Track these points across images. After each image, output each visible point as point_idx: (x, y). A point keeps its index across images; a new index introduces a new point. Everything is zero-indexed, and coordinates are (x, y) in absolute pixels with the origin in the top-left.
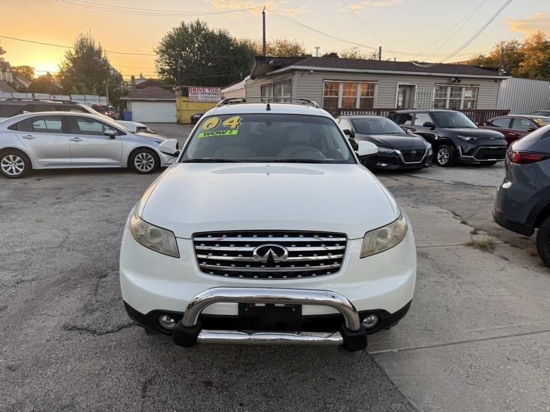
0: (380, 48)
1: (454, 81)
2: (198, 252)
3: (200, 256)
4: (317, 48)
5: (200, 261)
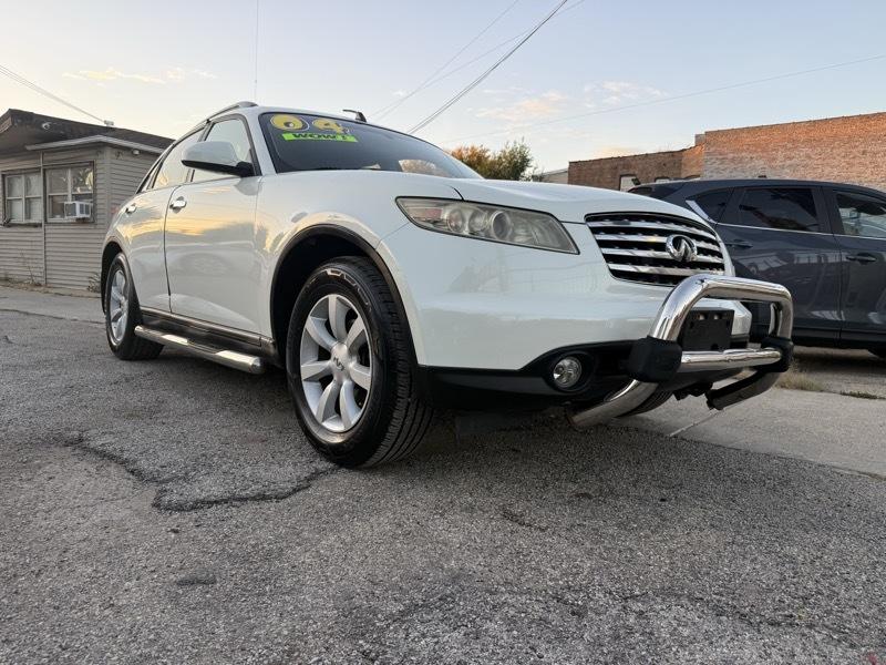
2: (602, 244)
3: (608, 252)
5: (607, 257)
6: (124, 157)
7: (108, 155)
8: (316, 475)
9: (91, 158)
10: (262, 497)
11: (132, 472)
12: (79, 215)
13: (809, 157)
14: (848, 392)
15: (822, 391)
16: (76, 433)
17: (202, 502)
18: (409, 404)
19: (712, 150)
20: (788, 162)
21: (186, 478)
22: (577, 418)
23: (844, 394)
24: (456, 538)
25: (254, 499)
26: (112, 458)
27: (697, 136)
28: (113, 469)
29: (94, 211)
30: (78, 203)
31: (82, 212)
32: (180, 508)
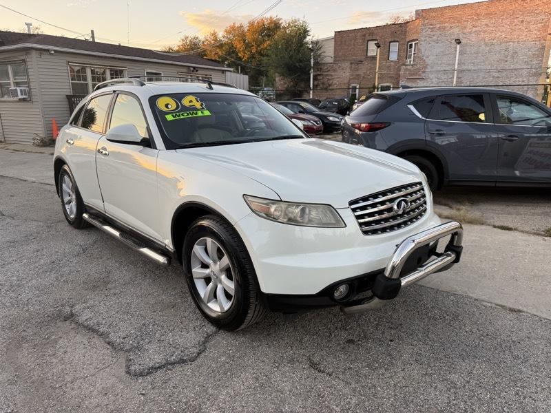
0: (92, 32)
1: (193, 71)
2: (358, 217)
3: (362, 221)
4: (29, 25)
5: (361, 224)
6: (45, 56)
7: (34, 55)
8: (208, 337)
9: (23, 58)
10: (182, 361)
11: (109, 343)
12: (20, 97)
13: (487, 25)
14: (498, 224)
15: (483, 224)
16: (68, 309)
17: (152, 368)
18: (256, 305)
19: (426, 22)
20: (474, 29)
21: (138, 348)
22: (347, 310)
23: (495, 227)
24: (286, 386)
25: (178, 363)
26: (94, 331)
27: (417, 11)
28: (97, 341)
29: (29, 93)
30: (18, 89)
31: (22, 94)
32: (141, 375)
